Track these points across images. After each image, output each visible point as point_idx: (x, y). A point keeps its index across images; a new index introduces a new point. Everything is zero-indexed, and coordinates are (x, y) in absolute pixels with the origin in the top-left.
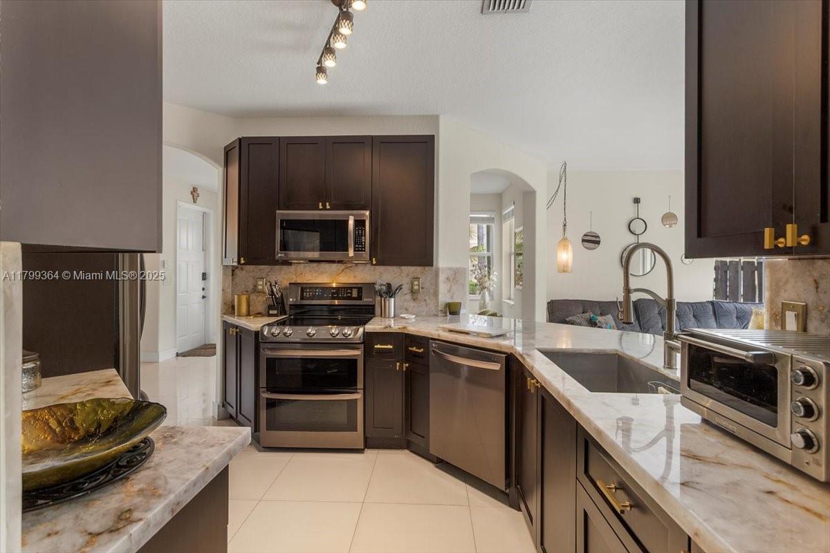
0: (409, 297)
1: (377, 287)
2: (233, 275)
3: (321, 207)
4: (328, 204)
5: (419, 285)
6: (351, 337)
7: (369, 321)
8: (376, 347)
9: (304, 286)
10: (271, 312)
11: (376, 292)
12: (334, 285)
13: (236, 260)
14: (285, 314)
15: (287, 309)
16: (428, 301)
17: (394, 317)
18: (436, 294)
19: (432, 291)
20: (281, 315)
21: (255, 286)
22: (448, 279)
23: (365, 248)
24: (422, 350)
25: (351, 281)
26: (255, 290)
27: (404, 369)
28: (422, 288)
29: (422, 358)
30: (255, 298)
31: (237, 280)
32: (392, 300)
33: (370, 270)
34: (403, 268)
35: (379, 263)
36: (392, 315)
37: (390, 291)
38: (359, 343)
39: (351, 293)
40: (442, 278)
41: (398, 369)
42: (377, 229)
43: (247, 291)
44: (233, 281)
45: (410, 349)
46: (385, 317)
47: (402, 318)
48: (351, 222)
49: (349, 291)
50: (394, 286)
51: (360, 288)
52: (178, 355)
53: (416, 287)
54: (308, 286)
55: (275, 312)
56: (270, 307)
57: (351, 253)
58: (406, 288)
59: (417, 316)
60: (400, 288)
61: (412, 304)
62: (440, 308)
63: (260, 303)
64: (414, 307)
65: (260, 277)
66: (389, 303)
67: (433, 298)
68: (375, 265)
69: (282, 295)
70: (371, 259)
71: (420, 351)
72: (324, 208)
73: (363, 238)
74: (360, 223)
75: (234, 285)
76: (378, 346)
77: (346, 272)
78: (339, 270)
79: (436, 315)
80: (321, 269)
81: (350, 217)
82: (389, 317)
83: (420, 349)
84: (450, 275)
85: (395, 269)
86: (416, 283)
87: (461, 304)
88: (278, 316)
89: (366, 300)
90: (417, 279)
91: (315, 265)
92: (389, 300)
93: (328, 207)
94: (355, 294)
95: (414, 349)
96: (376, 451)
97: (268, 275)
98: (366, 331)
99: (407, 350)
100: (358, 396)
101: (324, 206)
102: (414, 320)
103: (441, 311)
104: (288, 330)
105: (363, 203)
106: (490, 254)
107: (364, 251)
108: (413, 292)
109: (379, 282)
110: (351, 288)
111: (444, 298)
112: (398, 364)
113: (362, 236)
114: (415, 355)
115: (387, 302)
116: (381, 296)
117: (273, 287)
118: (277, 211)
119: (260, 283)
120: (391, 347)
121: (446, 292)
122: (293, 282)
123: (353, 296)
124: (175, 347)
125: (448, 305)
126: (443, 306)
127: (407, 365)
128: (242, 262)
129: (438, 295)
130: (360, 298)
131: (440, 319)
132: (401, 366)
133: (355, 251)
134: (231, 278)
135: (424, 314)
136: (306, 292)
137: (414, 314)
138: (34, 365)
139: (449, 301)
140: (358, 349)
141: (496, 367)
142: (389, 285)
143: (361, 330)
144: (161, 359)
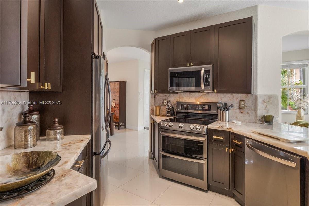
0: (238, 111)
1: (218, 105)
2: (155, 98)
3: (188, 65)
4: (191, 63)
5: (244, 104)
6: (200, 130)
7: (212, 122)
8: (214, 137)
9: (182, 103)
10: (168, 115)
11: (218, 108)
12: (198, 103)
13: (154, 91)
14: (175, 116)
15: (176, 113)
16: (250, 114)
17: (229, 121)
18: (255, 110)
19: (253, 108)
20: (172, 116)
21: (163, 103)
22: (264, 101)
23: (210, 84)
24: (241, 143)
25: (206, 101)
26: (163, 104)
27: (230, 152)
28: (246, 106)
29: (241, 147)
30: (163, 108)
31: (156, 100)
32: (227, 112)
33: (215, 96)
34: (234, 94)
35: (218, 92)
36: (227, 120)
37: (226, 107)
38: (205, 134)
39: (205, 107)
40: (260, 100)
41: (226, 151)
42: (217, 74)
43: (160, 105)
44: (155, 100)
45: (233, 141)
46: (223, 121)
47: (233, 122)
48: (203, 71)
49: (204, 106)
50: (229, 104)
51: (209, 105)
52: (145, 128)
53: (242, 106)
54: (184, 103)
55: (170, 115)
56: (168, 113)
57: (203, 87)
58: (236, 106)
59: (242, 121)
60: (232, 106)
61: (240, 115)
62: (258, 118)
63: (164, 110)
64: (241, 116)
65: (165, 99)
66: (225, 114)
67: (253, 112)
68: (216, 93)
69: (173, 108)
70: (214, 90)
71: (239, 143)
72: (190, 66)
73: (209, 79)
74: (207, 72)
75: (155, 102)
76: (216, 137)
77: (203, 97)
78: (199, 96)
79: (256, 123)
80: (191, 96)
81: (202, 68)
82: (225, 121)
83: (239, 142)
84: (266, 99)
85: (229, 95)
86: (242, 103)
87: (273, 116)
88: (171, 117)
89: (213, 111)
90: (243, 101)
91: (188, 93)
92: (225, 112)
93: (192, 65)
94: (207, 108)
95: (236, 141)
96: (214, 193)
97: (168, 98)
98: (209, 128)
99: (232, 142)
100: (204, 162)
101: (190, 64)
102: (240, 124)
103: (259, 120)
104: (171, 124)
105: (209, 61)
106: (304, 86)
107: (210, 86)
108: (240, 108)
109: (220, 102)
110: (205, 105)
111: (261, 112)
112: (227, 148)
113: (208, 78)
114: (237, 145)
115: (224, 113)
116: (221, 110)
117: (168, 104)
118: (169, 69)
119: (165, 101)
120: (223, 138)
121: (263, 109)
122: (178, 101)
123: (206, 109)
124: (144, 125)
125: (264, 117)
126: (261, 117)
127: (232, 150)
128: (156, 92)
129: (257, 111)
130: (209, 110)
131: (259, 125)
132: (228, 150)
133: (205, 86)
134: (154, 99)
135: (248, 121)
136: (184, 106)
137: (241, 121)
138: (61, 131)
139: (265, 114)
140: (204, 137)
141: (293, 165)
142: (226, 104)
143: (206, 127)
144: (139, 129)
